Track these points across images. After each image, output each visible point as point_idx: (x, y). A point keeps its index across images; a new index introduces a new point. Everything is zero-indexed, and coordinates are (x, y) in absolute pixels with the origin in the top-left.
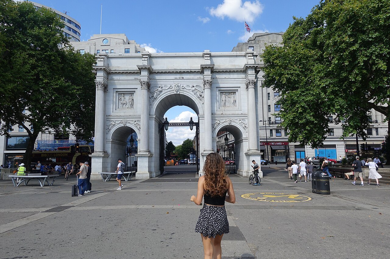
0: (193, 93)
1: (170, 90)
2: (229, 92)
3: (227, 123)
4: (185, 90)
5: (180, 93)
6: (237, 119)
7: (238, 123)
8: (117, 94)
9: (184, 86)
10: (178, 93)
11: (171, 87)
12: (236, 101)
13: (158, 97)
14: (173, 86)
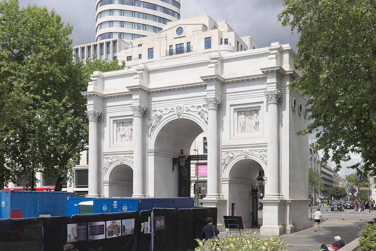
0: (199, 117)
1: (171, 114)
2: (250, 111)
3: (243, 156)
4: (189, 112)
5: (184, 117)
6: (256, 151)
7: (259, 156)
8: (115, 125)
9: (189, 106)
10: (181, 117)
11: (173, 110)
12: (258, 123)
13: (157, 125)
14: (175, 108)
